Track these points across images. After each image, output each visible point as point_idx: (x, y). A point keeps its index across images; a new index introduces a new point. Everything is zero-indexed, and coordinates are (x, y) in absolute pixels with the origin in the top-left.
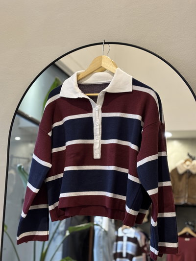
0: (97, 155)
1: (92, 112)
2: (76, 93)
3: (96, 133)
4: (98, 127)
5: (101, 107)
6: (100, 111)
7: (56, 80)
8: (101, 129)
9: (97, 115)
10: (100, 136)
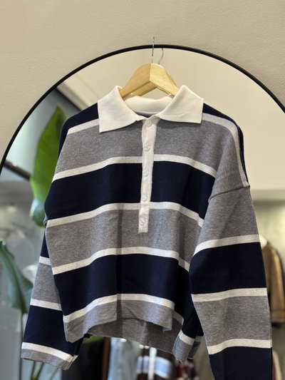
7: (58, 109)
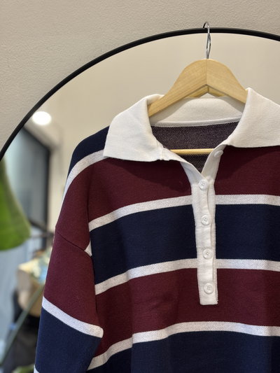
0: (209, 294)
1: (191, 194)
2: (151, 149)
3: (203, 243)
4: (208, 229)
5: (212, 181)
6: (212, 191)
8: (214, 234)
9: (204, 200)
10: (212, 252)
